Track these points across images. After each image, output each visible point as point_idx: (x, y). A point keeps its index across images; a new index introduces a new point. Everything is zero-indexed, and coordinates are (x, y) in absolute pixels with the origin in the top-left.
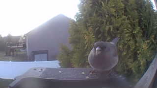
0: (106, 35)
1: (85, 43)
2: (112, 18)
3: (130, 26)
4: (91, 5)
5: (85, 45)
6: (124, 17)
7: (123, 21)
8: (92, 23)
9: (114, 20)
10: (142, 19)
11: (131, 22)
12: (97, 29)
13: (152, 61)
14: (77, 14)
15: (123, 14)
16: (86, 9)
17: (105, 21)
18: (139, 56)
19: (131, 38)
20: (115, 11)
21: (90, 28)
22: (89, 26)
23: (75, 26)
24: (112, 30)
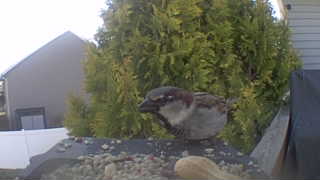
0: (161, 73)
1: (118, 90)
2: (173, 38)
3: (212, 53)
4: (130, 12)
5: (118, 95)
6: (200, 35)
7: (198, 44)
8: (131, 50)
9: (177, 41)
10: (242, 37)
11: (216, 44)
12: (141, 61)
13: (269, 125)
14: (101, 31)
15: (197, 29)
16: (120, 21)
17: (159, 44)
18: (236, 114)
19: (216, 78)
20: (181, 24)
21: (128, 61)
22: (125, 56)
23: (96, 56)
24: (172, 62)
